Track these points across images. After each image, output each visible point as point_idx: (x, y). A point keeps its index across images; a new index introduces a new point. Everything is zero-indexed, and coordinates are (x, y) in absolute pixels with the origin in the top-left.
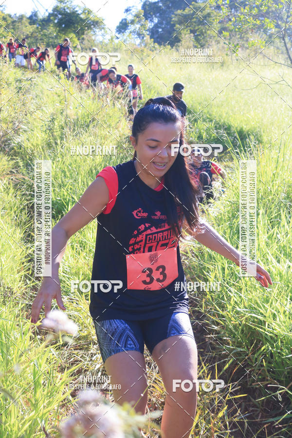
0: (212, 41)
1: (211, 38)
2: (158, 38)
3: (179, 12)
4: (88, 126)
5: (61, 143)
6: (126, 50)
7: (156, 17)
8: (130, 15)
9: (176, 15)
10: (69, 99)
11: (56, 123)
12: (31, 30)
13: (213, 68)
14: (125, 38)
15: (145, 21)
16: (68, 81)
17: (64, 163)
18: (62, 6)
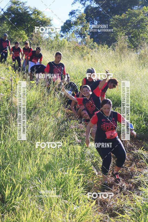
0: (144, 43)
1: (143, 40)
2: (97, 37)
3: (117, 16)
6: (68, 47)
7: (96, 20)
8: (74, 17)
9: (114, 19)
10: (15, 88)
13: (144, 66)
14: (68, 36)
15: (87, 23)
16: (14, 72)
17: (6, 146)
18: (15, 6)
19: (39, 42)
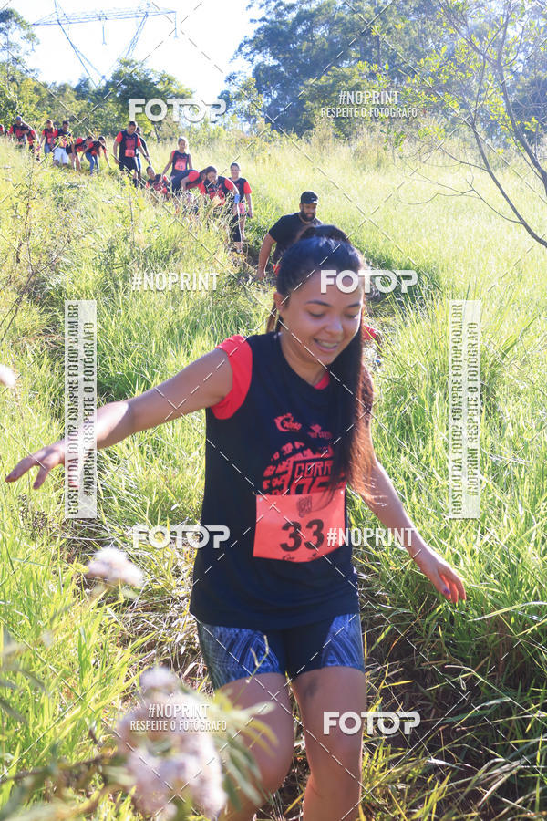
0: (362, 128)
1: (360, 123)
2: (277, 122)
3: (311, 81)
4: (167, 260)
5: (124, 286)
7: (276, 89)
8: (235, 85)
9: (307, 86)
10: (138, 216)
11: (117, 255)
12: (79, 108)
13: (364, 169)
14: (226, 121)
15: (258, 95)
17: (128, 317)
18: (128, 70)
19: (174, 134)
